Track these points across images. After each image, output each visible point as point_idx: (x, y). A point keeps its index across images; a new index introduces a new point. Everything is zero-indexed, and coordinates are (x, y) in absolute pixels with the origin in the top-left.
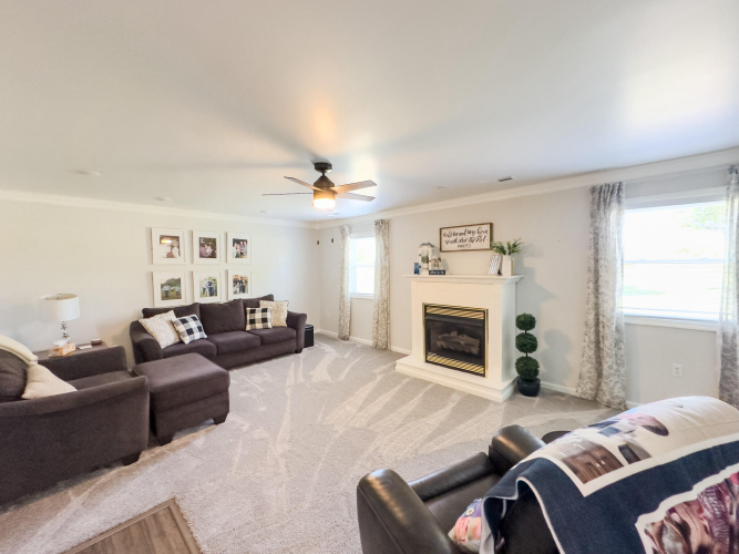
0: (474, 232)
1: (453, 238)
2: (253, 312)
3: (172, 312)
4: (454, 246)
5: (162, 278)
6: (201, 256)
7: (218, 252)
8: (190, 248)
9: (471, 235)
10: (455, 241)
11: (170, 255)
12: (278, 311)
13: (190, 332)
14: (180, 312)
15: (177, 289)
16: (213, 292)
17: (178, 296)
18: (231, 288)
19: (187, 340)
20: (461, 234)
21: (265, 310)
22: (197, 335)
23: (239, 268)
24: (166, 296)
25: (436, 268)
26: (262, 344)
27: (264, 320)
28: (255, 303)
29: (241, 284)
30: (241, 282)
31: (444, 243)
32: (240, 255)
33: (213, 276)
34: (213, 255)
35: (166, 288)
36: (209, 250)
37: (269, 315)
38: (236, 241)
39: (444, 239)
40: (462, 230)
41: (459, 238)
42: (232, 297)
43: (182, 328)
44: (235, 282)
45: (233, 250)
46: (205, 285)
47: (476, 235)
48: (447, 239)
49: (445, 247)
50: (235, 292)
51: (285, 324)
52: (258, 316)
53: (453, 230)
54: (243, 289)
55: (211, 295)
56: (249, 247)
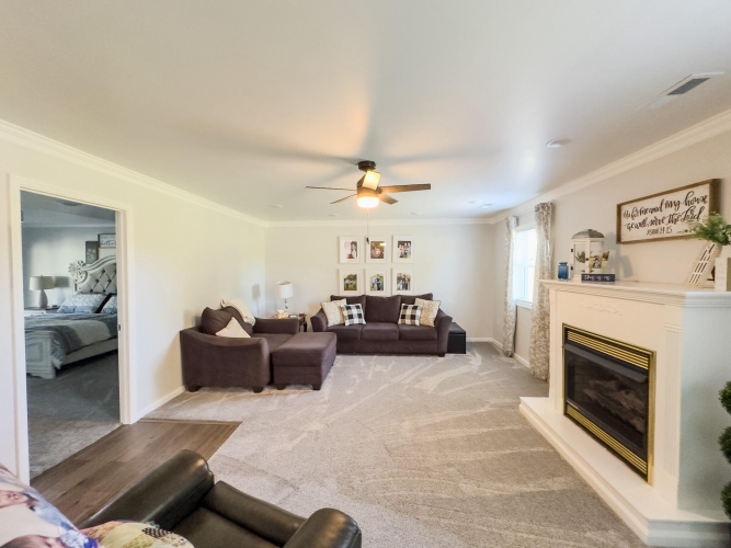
0: (677, 204)
1: (639, 219)
2: (406, 308)
3: (345, 301)
4: (642, 233)
5: (345, 274)
6: (372, 257)
7: (385, 253)
8: (364, 250)
9: (671, 211)
10: (643, 224)
11: (351, 257)
12: (429, 310)
13: (351, 317)
14: (351, 300)
15: (354, 282)
16: (380, 288)
17: (355, 288)
18: (395, 285)
19: (347, 323)
20: (654, 210)
21: (415, 308)
22: (356, 321)
23: (403, 267)
24: (347, 288)
25: (597, 271)
26: (400, 338)
27: (413, 317)
28: (411, 300)
29: (404, 282)
30: (404, 280)
31: (624, 230)
32: (404, 255)
33: (381, 273)
34: (381, 256)
35: (347, 281)
36: (378, 252)
37: (418, 313)
38: (401, 243)
39: (625, 221)
40: (655, 203)
41: (650, 217)
42: (396, 293)
43: (346, 313)
44: (399, 279)
45: (398, 251)
46: (374, 280)
47: (683, 208)
48: (630, 220)
49: (627, 235)
50: (399, 289)
51: (432, 324)
52: (409, 312)
53: (639, 205)
54: (406, 287)
55: (379, 289)
56: (413, 248)
